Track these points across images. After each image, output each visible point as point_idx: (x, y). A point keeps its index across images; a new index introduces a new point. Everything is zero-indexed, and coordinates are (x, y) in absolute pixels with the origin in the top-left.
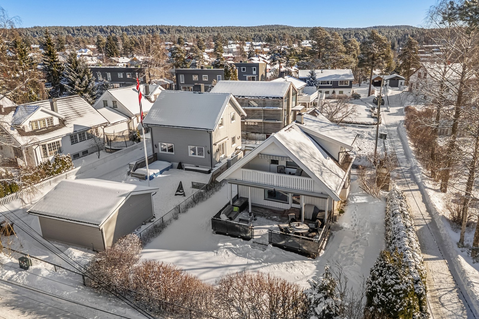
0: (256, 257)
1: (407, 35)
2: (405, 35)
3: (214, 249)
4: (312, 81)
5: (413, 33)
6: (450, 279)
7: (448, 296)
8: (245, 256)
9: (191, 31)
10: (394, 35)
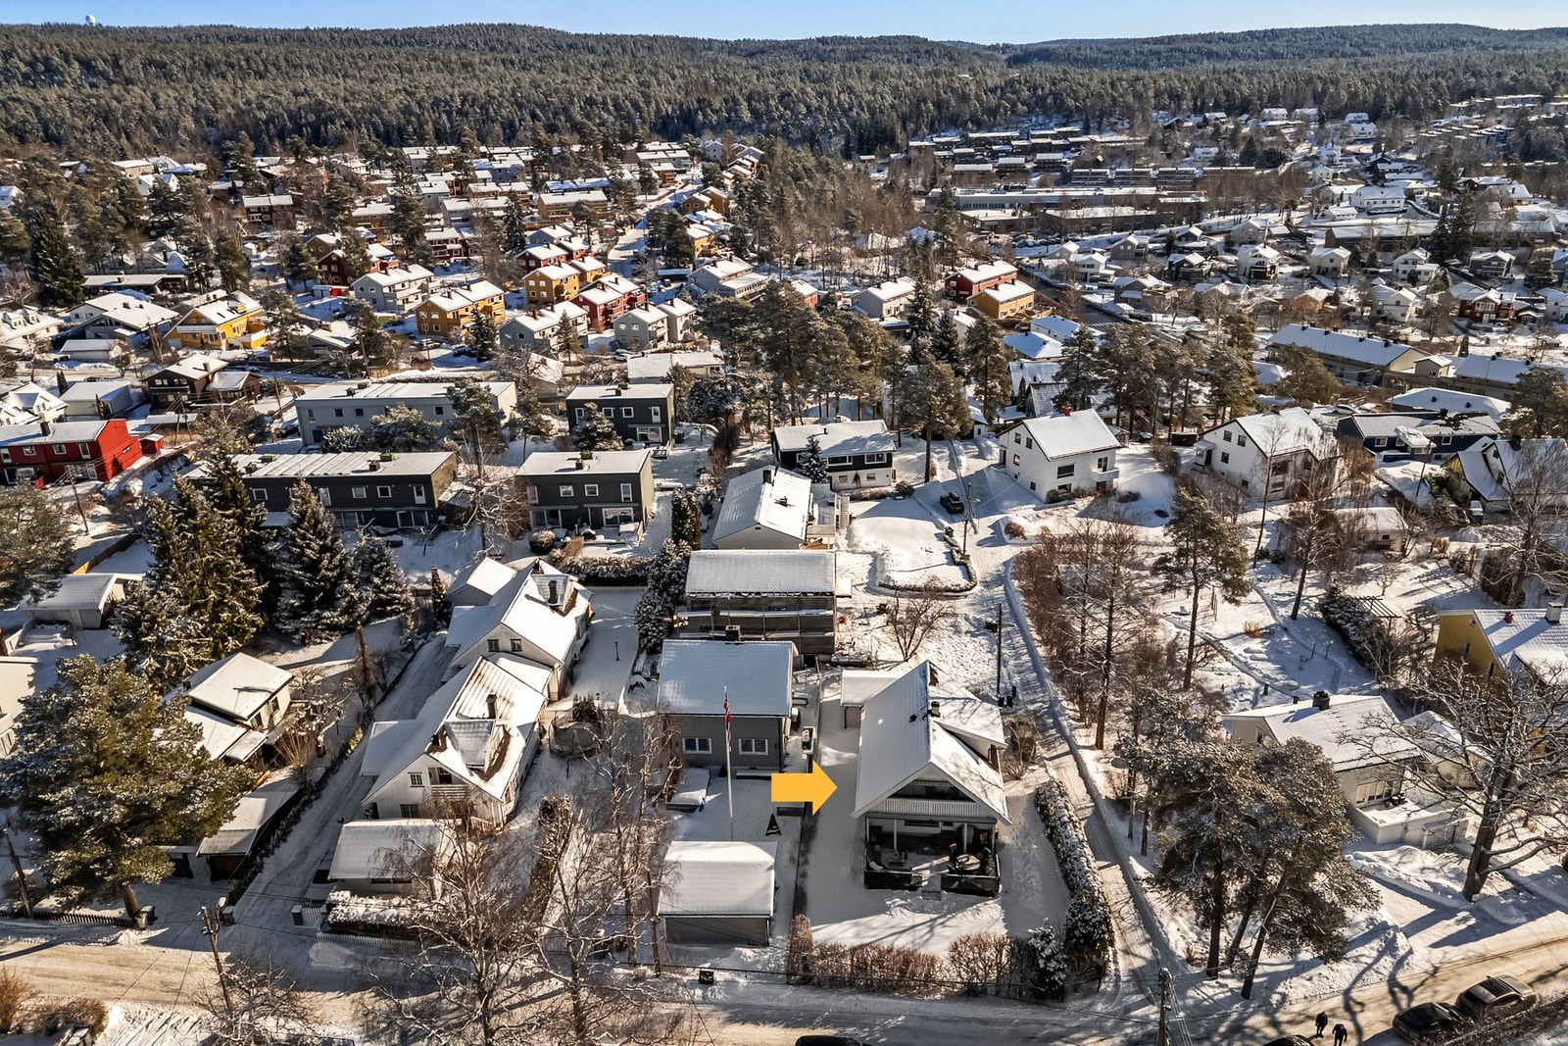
0: (936, 910)
1: (925, 101)
2: (919, 101)
3: (885, 909)
4: (814, 466)
5: (938, 94)
6: (1125, 889)
7: (1126, 908)
8: (923, 912)
9: (208, 65)
10: (889, 99)
